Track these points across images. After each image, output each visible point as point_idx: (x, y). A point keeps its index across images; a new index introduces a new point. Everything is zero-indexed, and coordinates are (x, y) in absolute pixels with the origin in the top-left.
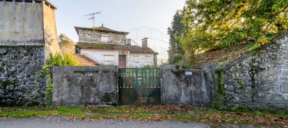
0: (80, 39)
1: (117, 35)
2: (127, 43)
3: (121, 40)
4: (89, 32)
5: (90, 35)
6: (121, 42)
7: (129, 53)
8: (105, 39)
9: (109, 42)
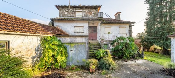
0: (60, 16)
1: (90, 9)
2: (99, 16)
3: (94, 14)
4: (67, 10)
5: (67, 11)
6: (93, 16)
7: (99, 24)
8: (79, 14)
9: (82, 16)
